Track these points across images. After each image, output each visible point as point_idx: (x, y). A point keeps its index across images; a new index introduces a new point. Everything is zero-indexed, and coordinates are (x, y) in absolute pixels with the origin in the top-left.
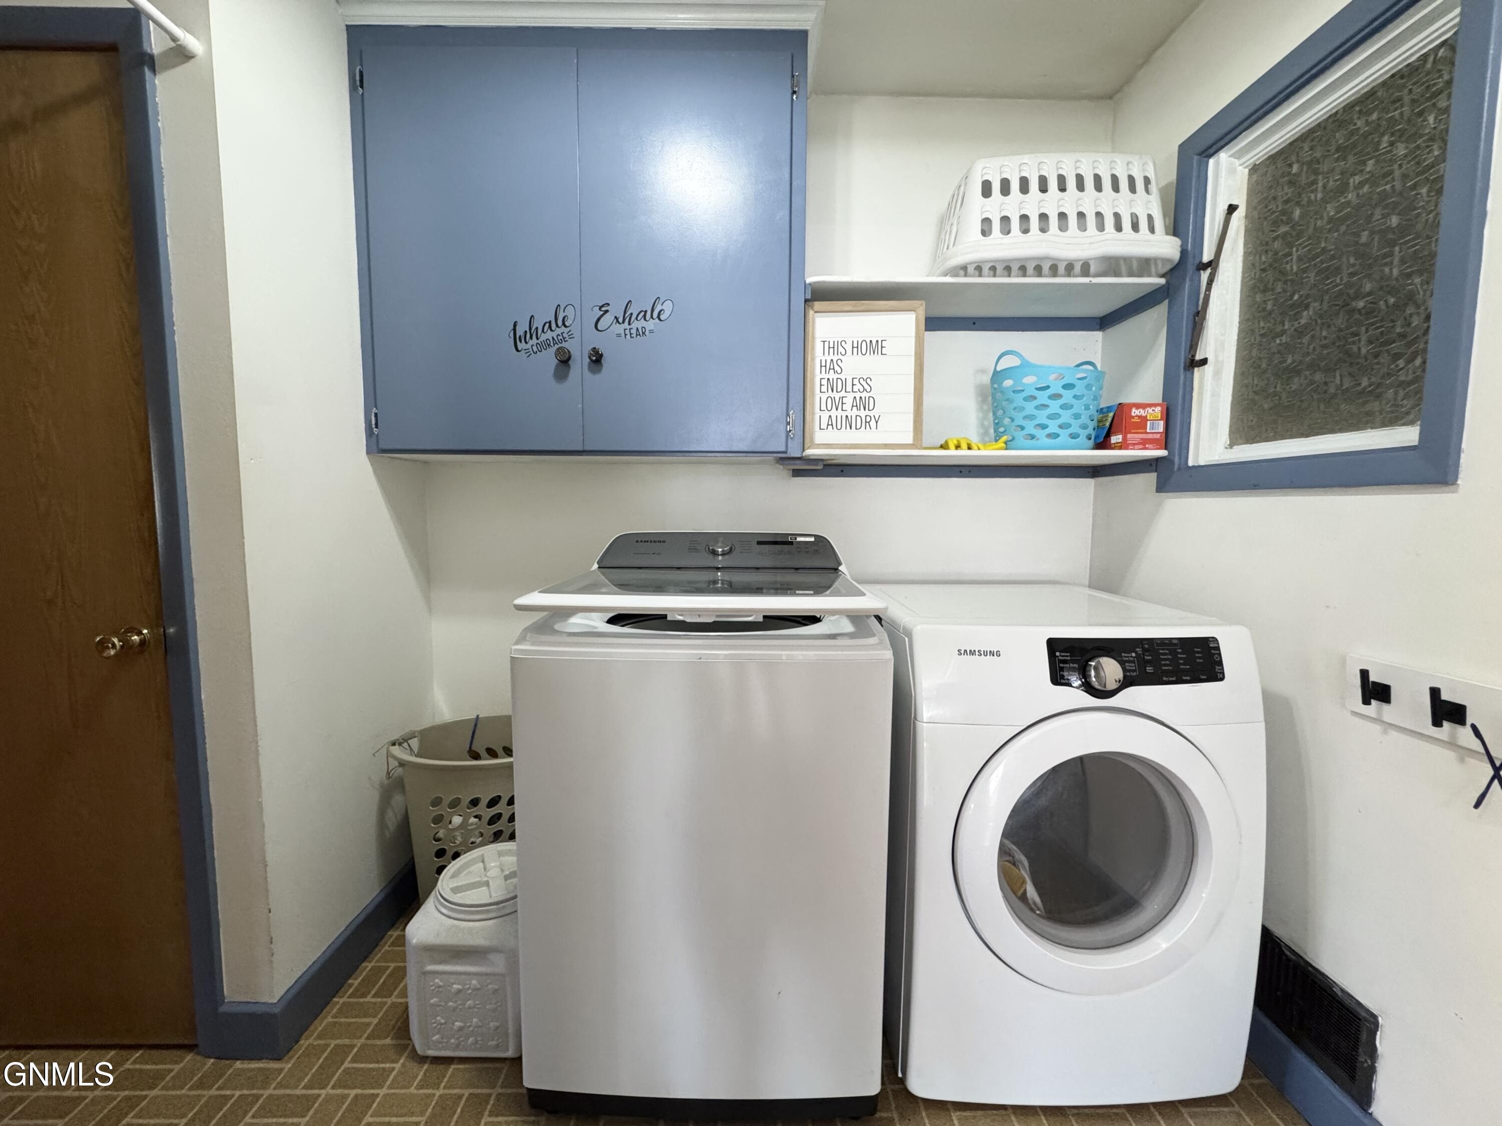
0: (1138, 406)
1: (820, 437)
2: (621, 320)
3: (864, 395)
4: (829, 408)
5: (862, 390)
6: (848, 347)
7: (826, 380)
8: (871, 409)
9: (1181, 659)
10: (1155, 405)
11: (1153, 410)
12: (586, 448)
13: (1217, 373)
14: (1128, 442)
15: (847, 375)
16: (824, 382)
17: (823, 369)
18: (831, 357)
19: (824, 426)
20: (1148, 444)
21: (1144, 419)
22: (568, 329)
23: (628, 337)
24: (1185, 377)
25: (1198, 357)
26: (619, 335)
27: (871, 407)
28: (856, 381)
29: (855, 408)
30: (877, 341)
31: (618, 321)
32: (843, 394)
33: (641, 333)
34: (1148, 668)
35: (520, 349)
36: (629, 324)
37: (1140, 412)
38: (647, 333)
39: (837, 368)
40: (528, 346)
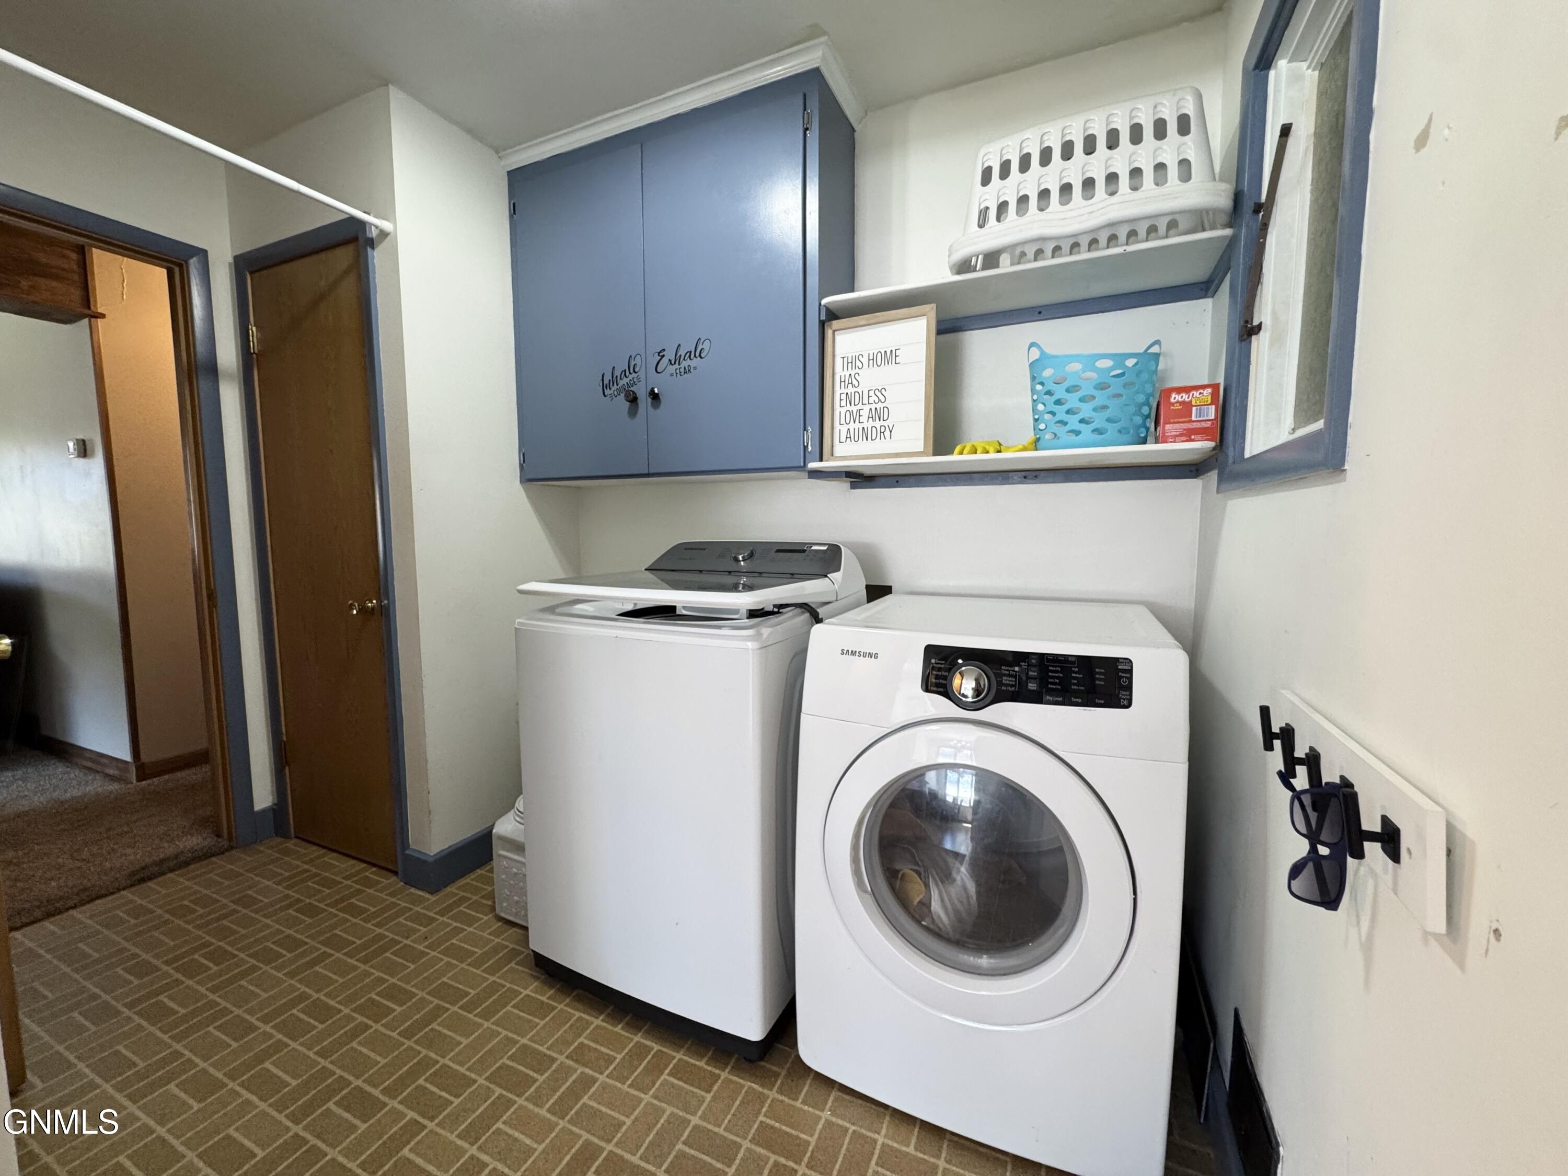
0: (1179, 390)
1: (839, 450)
2: (673, 362)
3: (880, 405)
4: (848, 422)
5: (877, 401)
6: (865, 360)
7: (845, 395)
8: (885, 419)
9: (1075, 678)
10: (1204, 387)
11: (1200, 393)
12: (652, 471)
13: (1278, 340)
14: (1167, 434)
15: (864, 388)
16: (844, 397)
17: (843, 383)
18: (850, 372)
19: (843, 439)
20: (1194, 435)
21: (1187, 406)
22: (636, 375)
23: (678, 375)
24: (1240, 349)
25: (1255, 323)
26: (672, 375)
27: (885, 418)
28: (872, 393)
29: (871, 419)
30: (892, 351)
31: (671, 363)
32: (860, 406)
33: (687, 371)
34: (1030, 685)
35: (606, 394)
36: (679, 364)
37: (1182, 397)
38: (692, 370)
39: (855, 382)
40: (611, 392)
